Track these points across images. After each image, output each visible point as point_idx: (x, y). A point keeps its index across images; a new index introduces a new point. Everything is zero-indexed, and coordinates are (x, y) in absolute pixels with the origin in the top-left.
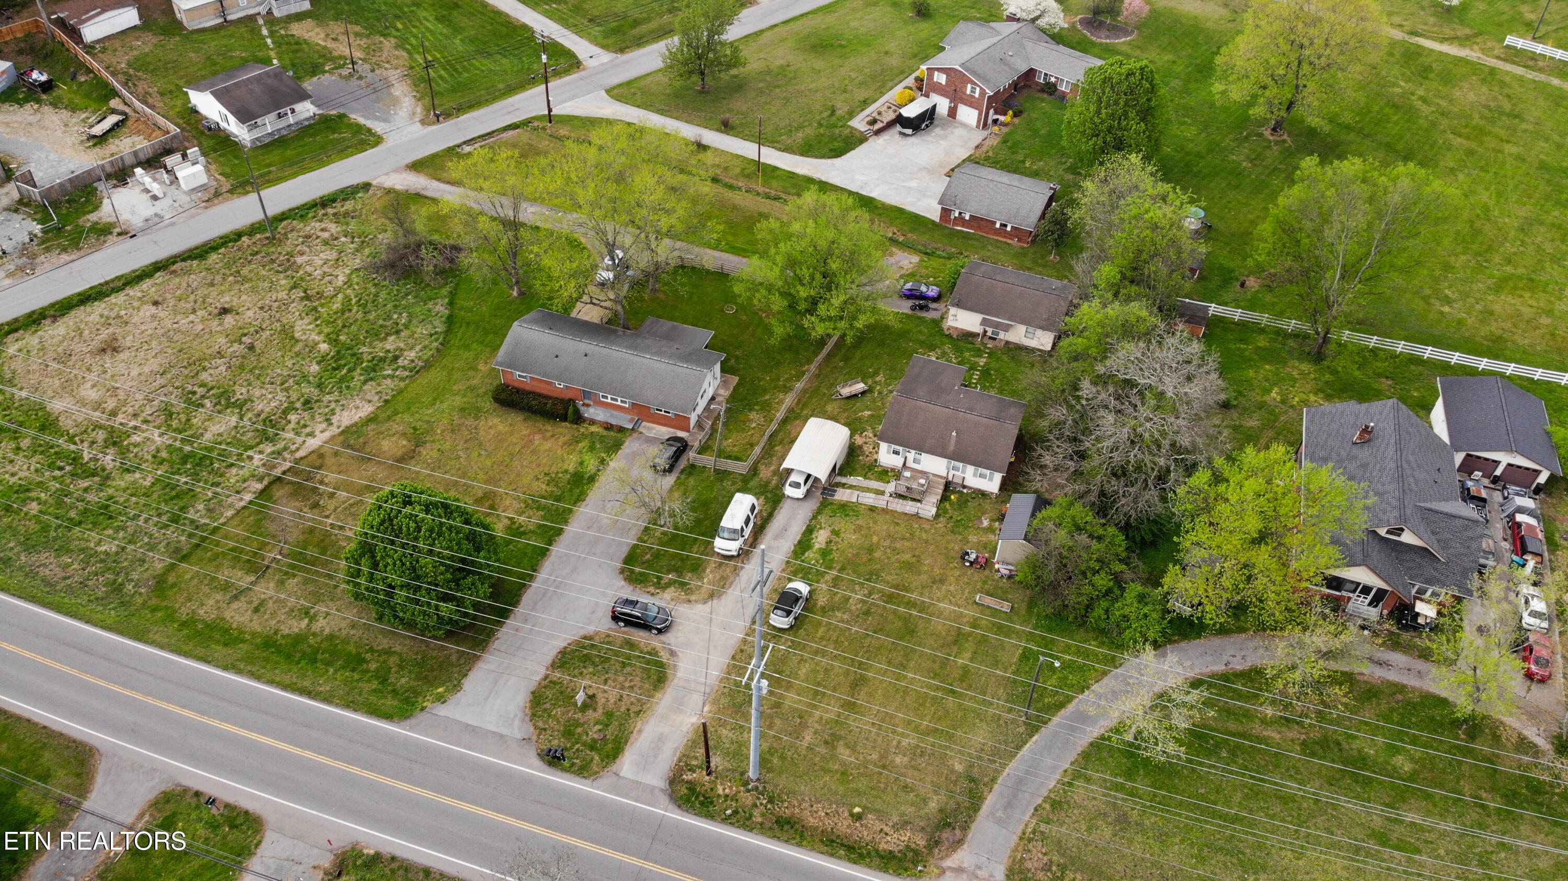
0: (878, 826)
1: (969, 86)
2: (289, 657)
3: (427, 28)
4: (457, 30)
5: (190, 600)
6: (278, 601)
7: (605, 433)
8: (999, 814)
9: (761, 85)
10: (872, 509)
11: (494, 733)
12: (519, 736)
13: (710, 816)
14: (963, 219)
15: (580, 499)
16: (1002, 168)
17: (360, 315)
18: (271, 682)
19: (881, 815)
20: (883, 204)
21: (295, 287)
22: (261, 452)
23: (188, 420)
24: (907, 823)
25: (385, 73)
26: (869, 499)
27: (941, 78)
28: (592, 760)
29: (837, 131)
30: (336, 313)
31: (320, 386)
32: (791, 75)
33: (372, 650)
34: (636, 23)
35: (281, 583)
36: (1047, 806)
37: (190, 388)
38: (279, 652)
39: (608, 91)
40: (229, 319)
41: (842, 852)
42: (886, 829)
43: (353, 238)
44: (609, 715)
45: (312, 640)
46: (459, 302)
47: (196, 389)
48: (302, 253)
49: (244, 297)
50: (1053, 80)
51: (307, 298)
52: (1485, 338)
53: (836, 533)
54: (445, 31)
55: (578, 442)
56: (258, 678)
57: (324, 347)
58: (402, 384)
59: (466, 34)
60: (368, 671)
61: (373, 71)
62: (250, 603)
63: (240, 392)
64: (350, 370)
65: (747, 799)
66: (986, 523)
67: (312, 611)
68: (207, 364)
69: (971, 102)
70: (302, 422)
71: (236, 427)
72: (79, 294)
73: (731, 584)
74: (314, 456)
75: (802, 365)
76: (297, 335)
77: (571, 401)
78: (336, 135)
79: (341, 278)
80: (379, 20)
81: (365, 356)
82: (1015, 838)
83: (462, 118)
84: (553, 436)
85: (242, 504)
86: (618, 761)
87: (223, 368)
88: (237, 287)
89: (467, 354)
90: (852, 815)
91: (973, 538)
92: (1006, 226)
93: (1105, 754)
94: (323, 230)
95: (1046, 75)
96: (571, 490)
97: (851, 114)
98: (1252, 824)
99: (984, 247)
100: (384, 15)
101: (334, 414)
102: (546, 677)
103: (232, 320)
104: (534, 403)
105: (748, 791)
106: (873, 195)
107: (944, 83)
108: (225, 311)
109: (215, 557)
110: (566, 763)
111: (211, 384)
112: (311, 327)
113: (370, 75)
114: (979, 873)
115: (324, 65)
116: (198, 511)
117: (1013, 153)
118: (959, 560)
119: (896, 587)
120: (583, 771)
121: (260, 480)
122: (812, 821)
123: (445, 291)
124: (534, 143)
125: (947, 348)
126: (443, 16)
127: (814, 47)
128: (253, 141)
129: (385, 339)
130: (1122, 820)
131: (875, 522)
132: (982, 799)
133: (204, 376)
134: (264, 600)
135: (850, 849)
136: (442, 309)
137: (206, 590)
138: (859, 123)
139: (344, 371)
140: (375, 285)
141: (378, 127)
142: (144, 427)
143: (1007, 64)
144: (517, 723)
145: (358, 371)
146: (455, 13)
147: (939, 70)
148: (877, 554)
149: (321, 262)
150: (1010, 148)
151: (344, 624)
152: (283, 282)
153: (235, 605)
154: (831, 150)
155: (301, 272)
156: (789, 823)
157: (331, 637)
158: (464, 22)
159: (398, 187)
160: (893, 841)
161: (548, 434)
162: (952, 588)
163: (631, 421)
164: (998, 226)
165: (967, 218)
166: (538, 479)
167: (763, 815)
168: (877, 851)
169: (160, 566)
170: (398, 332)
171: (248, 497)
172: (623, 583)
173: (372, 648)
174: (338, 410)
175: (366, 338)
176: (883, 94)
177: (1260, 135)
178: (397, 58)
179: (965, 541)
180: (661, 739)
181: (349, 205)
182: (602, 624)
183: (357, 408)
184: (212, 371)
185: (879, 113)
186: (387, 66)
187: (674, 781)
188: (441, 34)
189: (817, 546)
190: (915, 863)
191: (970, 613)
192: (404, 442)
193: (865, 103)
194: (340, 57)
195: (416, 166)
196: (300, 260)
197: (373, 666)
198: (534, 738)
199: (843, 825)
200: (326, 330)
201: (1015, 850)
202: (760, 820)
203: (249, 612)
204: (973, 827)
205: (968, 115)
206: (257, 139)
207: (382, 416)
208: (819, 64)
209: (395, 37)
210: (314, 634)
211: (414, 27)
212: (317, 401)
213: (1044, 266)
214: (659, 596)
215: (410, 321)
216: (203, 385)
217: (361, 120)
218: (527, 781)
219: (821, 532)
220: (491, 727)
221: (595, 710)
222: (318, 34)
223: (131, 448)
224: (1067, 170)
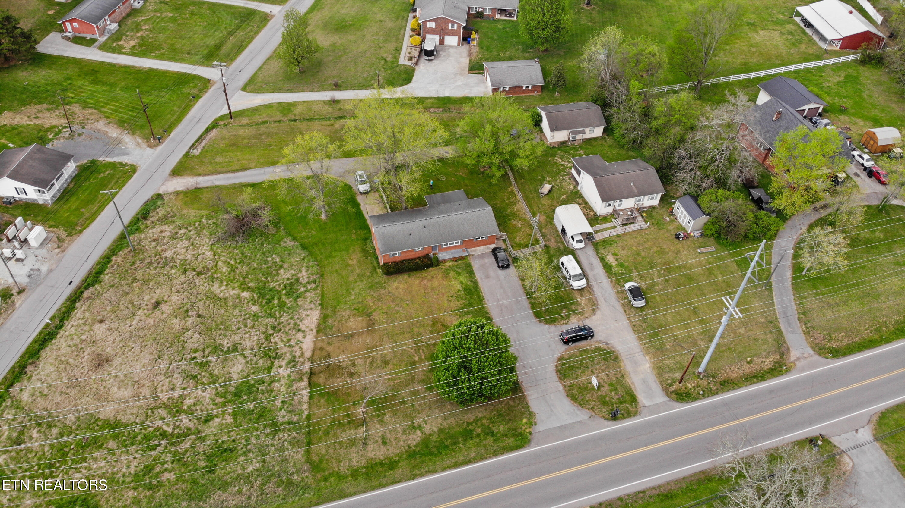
0: (760, 361)
1: (450, 25)
2: (431, 454)
3: (91, 90)
4: (113, 85)
5: (340, 462)
6: (390, 432)
7: (456, 263)
8: (790, 329)
9: (331, 58)
10: (618, 236)
11: (575, 423)
12: (586, 417)
13: (696, 399)
14: (505, 91)
15: (481, 300)
16: (492, 61)
17: (245, 268)
18: (444, 469)
19: (759, 355)
20: (456, 98)
21: (185, 271)
22: (280, 367)
23: (211, 374)
24: (769, 352)
25: (93, 126)
26: (613, 232)
27: (431, 25)
28: (627, 408)
29: (397, 69)
30: (230, 273)
31: (271, 315)
32: (342, 48)
33: (468, 424)
34: (218, 47)
35: (381, 422)
36: (802, 316)
37: (189, 356)
38: (422, 455)
39: (244, 89)
40: (164, 307)
41: (755, 380)
42: (764, 360)
43: (187, 228)
44: (611, 385)
45: (433, 439)
46: (298, 236)
47: (193, 355)
48: (165, 251)
49: (158, 291)
50: (481, 10)
51: (199, 274)
52: (740, 65)
53: (614, 254)
54: (105, 89)
55: (448, 274)
56: (435, 472)
57: (245, 294)
58: (319, 291)
59: (120, 86)
60: (478, 435)
61: (83, 128)
62: (377, 442)
63: (226, 343)
64: (279, 299)
65: (704, 382)
66: (668, 219)
67: (416, 425)
68: (182, 338)
69: (452, 33)
70: (285, 340)
71: (247, 362)
72: (35, 341)
73: (596, 300)
74: (318, 352)
75: (507, 189)
76: (221, 295)
77: (427, 255)
78: (102, 175)
79: (209, 254)
80: (54, 96)
81: (277, 288)
82: (802, 335)
83: (172, 135)
84: (432, 277)
85: (306, 398)
86: (638, 401)
87: (197, 335)
88: (145, 287)
89: (335, 260)
90: (748, 362)
91: (670, 228)
92: (528, 87)
93: (801, 285)
94: (161, 232)
95: (476, 8)
96: (471, 298)
97: (396, 58)
98: (863, 283)
99: (523, 102)
100: (54, 92)
101: (299, 325)
102: (564, 386)
103: (168, 307)
104: (411, 265)
105: (702, 379)
106: (447, 95)
107: (434, 27)
108: (157, 304)
109: (327, 433)
110: (620, 416)
111: (202, 347)
112: (223, 288)
113: (84, 131)
114: (805, 355)
115: (46, 135)
116: (284, 417)
117: (491, 52)
118: (675, 240)
119: (665, 264)
120: (629, 414)
121: (301, 380)
122: (734, 375)
123: (282, 233)
124: (234, 133)
125: (559, 152)
126: (94, 80)
127: (336, 29)
128: (52, 199)
129: (278, 274)
130: (829, 305)
131: (626, 241)
132: (779, 327)
133: (190, 345)
134: (383, 436)
135: (755, 377)
136: (292, 243)
137: (342, 451)
138: (403, 61)
139: (276, 301)
140: (234, 248)
141: (125, 159)
142: (186, 392)
143: (459, 8)
144: (578, 412)
145: (284, 297)
146: (98, 75)
147: (429, 21)
148: (643, 254)
149: (184, 250)
150: (487, 50)
151: (440, 421)
152: (173, 271)
153: (369, 448)
154: (403, 80)
155: (178, 262)
156: (725, 382)
157: (441, 431)
158: (112, 80)
159: (180, 189)
160: (768, 364)
161: (429, 277)
162: (685, 252)
163: (464, 251)
164: (524, 88)
165: (507, 89)
166: (450, 301)
167: (714, 385)
168: (765, 371)
169: (300, 456)
170: (281, 267)
171: (305, 393)
172: (547, 326)
173: (467, 423)
174: (298, 321)
175: (267, 278)
176: (402, 43)
177: (583, 9)
178: (91, 114)
179: (668, 230)
180: (644, 381)
181: (161, 212)
182: (561, 349)
183: (308, 315)
184: (192, 340)
185: (410, 53)
186: (89, 121)
187: (668, 394)
188: (103, 91)
189: (614, 264)
190: (781, 367)
191: (702, 258)
192: (360, 318)
193: (398, 50)
194: (53, 127)
195: (177, 172)
196: (169, 254)
197: (479, 430)
198: (593, 414)
199: (747, 369)
200: (236, 285)
201: (807, 340)
202: (715, 388)
203: (382, 447)
204: (786, 339)
205: (452, 41)
206: (53, 196)
207: (329, 312)
208: (351, 38)
209: (76, 103)
210: (430, 435)
211: (82, 92)
212: (279, 324)
213: (557, 100)
214: (570, 323)
215: (282, 257)
216: (196, 351)
217: (109, 160)
218: (615, 433)
219: (608, 257)
220: (571, 421)
221: (603, 386)
222: (22, 118)
223: (194, 408)
224: (523, 51)
